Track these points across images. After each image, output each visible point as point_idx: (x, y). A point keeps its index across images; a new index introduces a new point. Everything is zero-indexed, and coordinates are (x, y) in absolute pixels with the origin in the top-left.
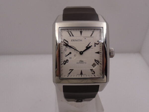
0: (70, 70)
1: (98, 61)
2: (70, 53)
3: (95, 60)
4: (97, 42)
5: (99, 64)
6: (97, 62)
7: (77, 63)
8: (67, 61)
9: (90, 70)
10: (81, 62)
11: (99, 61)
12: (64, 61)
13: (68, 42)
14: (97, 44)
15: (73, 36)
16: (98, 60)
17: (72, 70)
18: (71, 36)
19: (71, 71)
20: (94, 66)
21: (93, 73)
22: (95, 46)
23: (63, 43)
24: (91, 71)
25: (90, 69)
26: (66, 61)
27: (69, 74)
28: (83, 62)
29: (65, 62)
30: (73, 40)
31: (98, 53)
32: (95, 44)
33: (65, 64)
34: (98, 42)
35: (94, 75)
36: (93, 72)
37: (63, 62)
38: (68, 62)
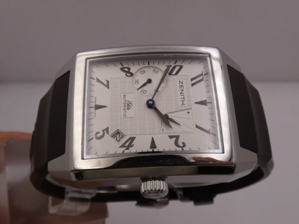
0: (108, 82)
1: (130, 146)
2: (149, 81)
3: (133, 139)
4: (183, 143)
5: (123, 149)
6: (127, 145)
7: (125, 96)
8: (128, 74)
9: (106, 127)
10: (128, 106)
11: (130, 148)
12: (129, 69)
13: (177, 73)
14: (176, 144)
15: (193, 85)
16: (132, 146)
17: (108, 86)
18: (192, 79)
19: (106, 83)
20: (118, 138)
21: (98, 135)
22: (171, 137)
23: (173, 65)
24: (103, 131)
25: (108, 127)
26: (130, 71)
27: (98, 81)
28: (126, 108)
29: (126, 70)
30: (181, 84)
31: (153, 145)
32: (177, 137)
33: (122, 69)
34: (181, 145)
35: (94, 136)
36: (101, 133)
37: (128, 66)
38: (126, 75)
